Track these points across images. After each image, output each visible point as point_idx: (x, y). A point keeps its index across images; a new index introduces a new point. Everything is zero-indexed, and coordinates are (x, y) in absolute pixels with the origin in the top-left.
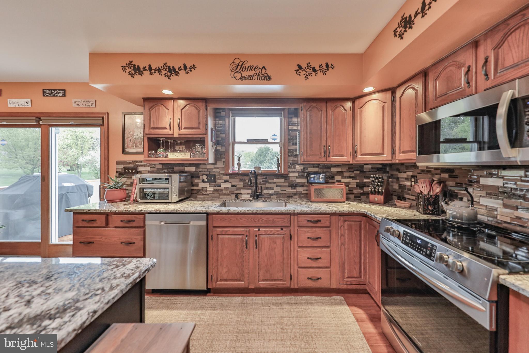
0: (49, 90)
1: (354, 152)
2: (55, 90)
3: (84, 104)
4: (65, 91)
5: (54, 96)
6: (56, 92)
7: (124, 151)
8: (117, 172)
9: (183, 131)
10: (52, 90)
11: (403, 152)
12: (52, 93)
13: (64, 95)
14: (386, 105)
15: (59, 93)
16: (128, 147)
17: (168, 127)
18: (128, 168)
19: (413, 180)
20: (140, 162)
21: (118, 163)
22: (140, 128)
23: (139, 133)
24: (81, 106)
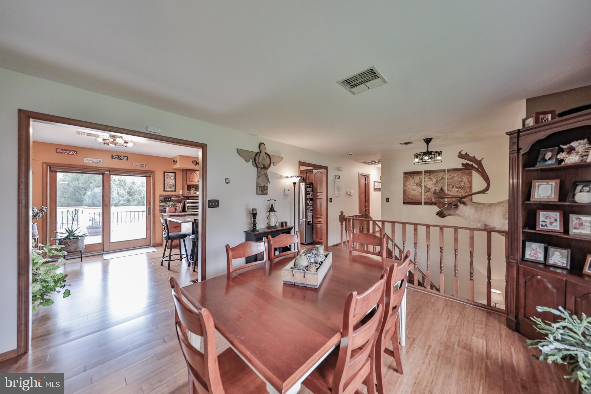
0: (117, 156)
2: (121, 156)
3: (141, 165)
4: (127, 157)
5: (120, 159)
6: (121, 157)
7: (164, 191)
8: (160, 200)
10: (118, 156)
12: (118, 157)
13: (127, 159)
15: (123, 158)
16: (166, 188)
17: (197, 181)
18: (167, 198)
20: (173, 195)
21: (161, 196)
22: (173, 179)
23: (172, 182)
24: (138, 166)
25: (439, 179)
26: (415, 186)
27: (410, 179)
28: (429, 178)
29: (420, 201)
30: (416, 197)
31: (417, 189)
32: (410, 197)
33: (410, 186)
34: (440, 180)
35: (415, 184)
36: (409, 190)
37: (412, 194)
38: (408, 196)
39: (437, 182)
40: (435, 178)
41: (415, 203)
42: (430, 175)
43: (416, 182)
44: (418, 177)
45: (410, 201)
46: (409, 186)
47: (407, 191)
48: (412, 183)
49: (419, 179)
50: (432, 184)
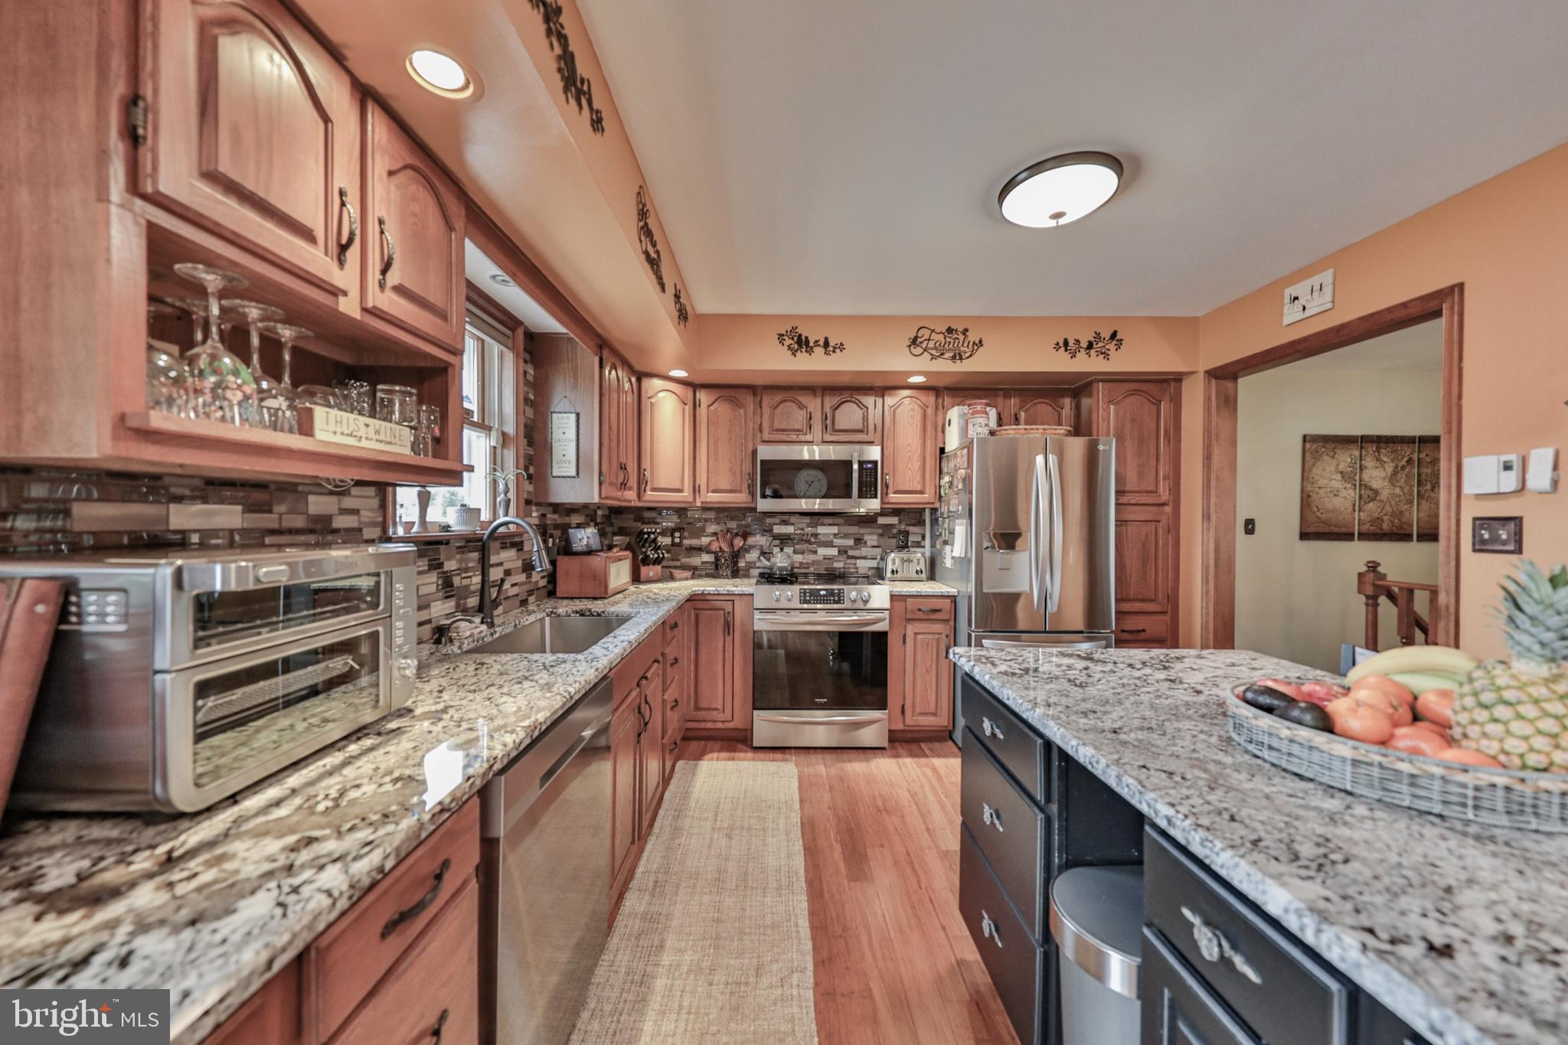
1: (642, 481)
9: (388, 302)
11: (714, 491)
14: (687, 407)
19: (677, 534)
25: (1400, 464)
26: (1337, 483)
27: (1326, 458)
28: (1377, 459)
29: (1349, 531)
30: (1340, 518)
31: (1344, 493)
32: (1323, 517)
33: (1325, 482)
34: (1403, 468)
35: (1339, 477)
36: (1322, 492)
37: (1330, 507)
38: (1318, 514)
39: (1395, 473)
40: (1392, 461)
41: (1337, 534)
42: (1378, 450)
43: (1341, 467)
44: (1348, 453)
45: (1321, 530)
46: (1322, 482)
47: (1314, 496)
48: (1330, 472)
49: (1349, 460)
50: (1384, 478)
